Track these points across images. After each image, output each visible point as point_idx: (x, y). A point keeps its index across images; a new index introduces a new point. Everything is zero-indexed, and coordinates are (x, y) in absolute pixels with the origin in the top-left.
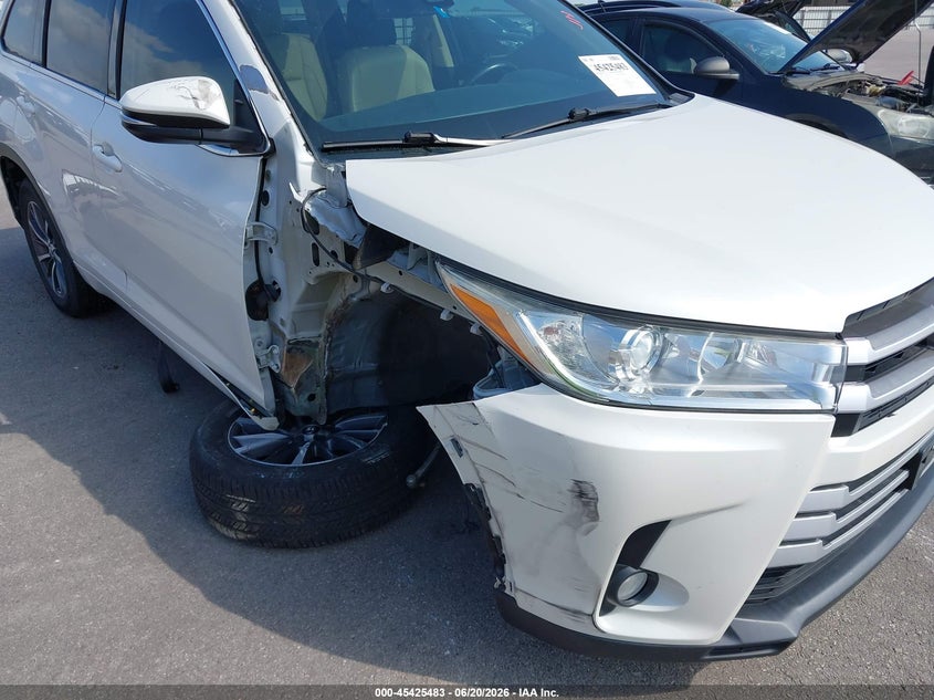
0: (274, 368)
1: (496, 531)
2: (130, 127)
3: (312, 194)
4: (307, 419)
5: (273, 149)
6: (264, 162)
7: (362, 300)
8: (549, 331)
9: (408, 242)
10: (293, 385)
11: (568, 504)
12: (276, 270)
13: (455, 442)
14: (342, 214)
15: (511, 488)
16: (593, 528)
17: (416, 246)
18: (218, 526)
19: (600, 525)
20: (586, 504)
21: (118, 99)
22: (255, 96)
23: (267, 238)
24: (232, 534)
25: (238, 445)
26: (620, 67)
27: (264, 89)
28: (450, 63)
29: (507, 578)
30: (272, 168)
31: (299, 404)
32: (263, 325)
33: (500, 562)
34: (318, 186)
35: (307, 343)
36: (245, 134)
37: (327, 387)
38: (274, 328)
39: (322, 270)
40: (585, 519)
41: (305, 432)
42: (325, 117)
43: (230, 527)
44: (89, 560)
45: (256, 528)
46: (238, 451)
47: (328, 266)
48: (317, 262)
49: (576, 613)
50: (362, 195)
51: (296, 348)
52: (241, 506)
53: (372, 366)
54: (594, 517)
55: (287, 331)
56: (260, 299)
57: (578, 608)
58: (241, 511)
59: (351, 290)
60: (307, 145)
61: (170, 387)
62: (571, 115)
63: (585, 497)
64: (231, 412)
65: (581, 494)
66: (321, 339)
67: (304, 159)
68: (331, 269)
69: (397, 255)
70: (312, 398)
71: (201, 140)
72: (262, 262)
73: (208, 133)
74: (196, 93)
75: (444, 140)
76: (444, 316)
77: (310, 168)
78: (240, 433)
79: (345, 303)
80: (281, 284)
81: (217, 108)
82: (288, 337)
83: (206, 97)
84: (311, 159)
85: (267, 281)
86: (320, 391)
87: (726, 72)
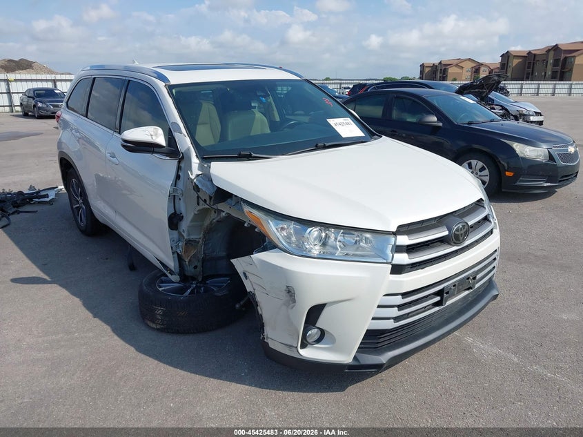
0: (179, 252)
1: (260, 312)
2: (124, 146)
3: (198, 176)
4: (193, 278)
5: (183, 157)
6: (179, 162)
7: (218, 221)
8: (282, 229)
9: (232, 194)
10: (187, 261)
11: (284, 296)
12: (182, 207)
13: (245, 274)
14: (209, 183)
15: (265, 291)
16: (294, 306)
17: (236, 196)
18: (149, 322)
19: (296, 304)
20: (291, 296)
21: (120, 133)
22: (176, 135)
23: (178, 194)
24: (154, 326)
25: (160, 287)
26: (348, 124)
27: (181, 133)
28: (278, 119)
29: (265, 334)
30: (182, 165)
31: (190, 270)
32: (175, 232)
33: (262, 326)
34: (200, 173)
35: (195, 241)
36: (172, 150)
37: (203, 263)
38: (180, 234)
39: (200, 207)
40: (291, 302)
41: (192, 284)
42: (219, 142)
43: (154, 322)
44: (91, 334)
45: (166, 322)
46: (160, 289)
47: (203, 206)
48: (198, 204)
49: (291, 346)
50: (215, 176)
51: (190, 243)
52: (159, 312)
53: (224, 254)
54: (294, 301)
55: (185, 235)
56: (174, 220)
57: (291, 344)
58: (159, 314)
59: (213, 217)
60: (197, 156)
61: (132, 268)
62: (316, 146)
63: (290, 292)
64: (159, 274)
65: (289, 292)
66: (200, 240)
67: (195, 161)
68: (204, 207)
69: (229, 200)
70: (195, 267)
71: (153, 152)
72: (176, 205)
73: (156, 149)
74: (152, 133)
75: (256, 155)
76: (246, 225)
77: (197, 165)
78: (162, 282)
79: (211, 223)
80: (184, 214)
81: (161, 140)
82: (186, 238)
83: (156, 135)
84: (198, 161)
85: (178, 213)
86: (199, 265)
87: (435, 122)
